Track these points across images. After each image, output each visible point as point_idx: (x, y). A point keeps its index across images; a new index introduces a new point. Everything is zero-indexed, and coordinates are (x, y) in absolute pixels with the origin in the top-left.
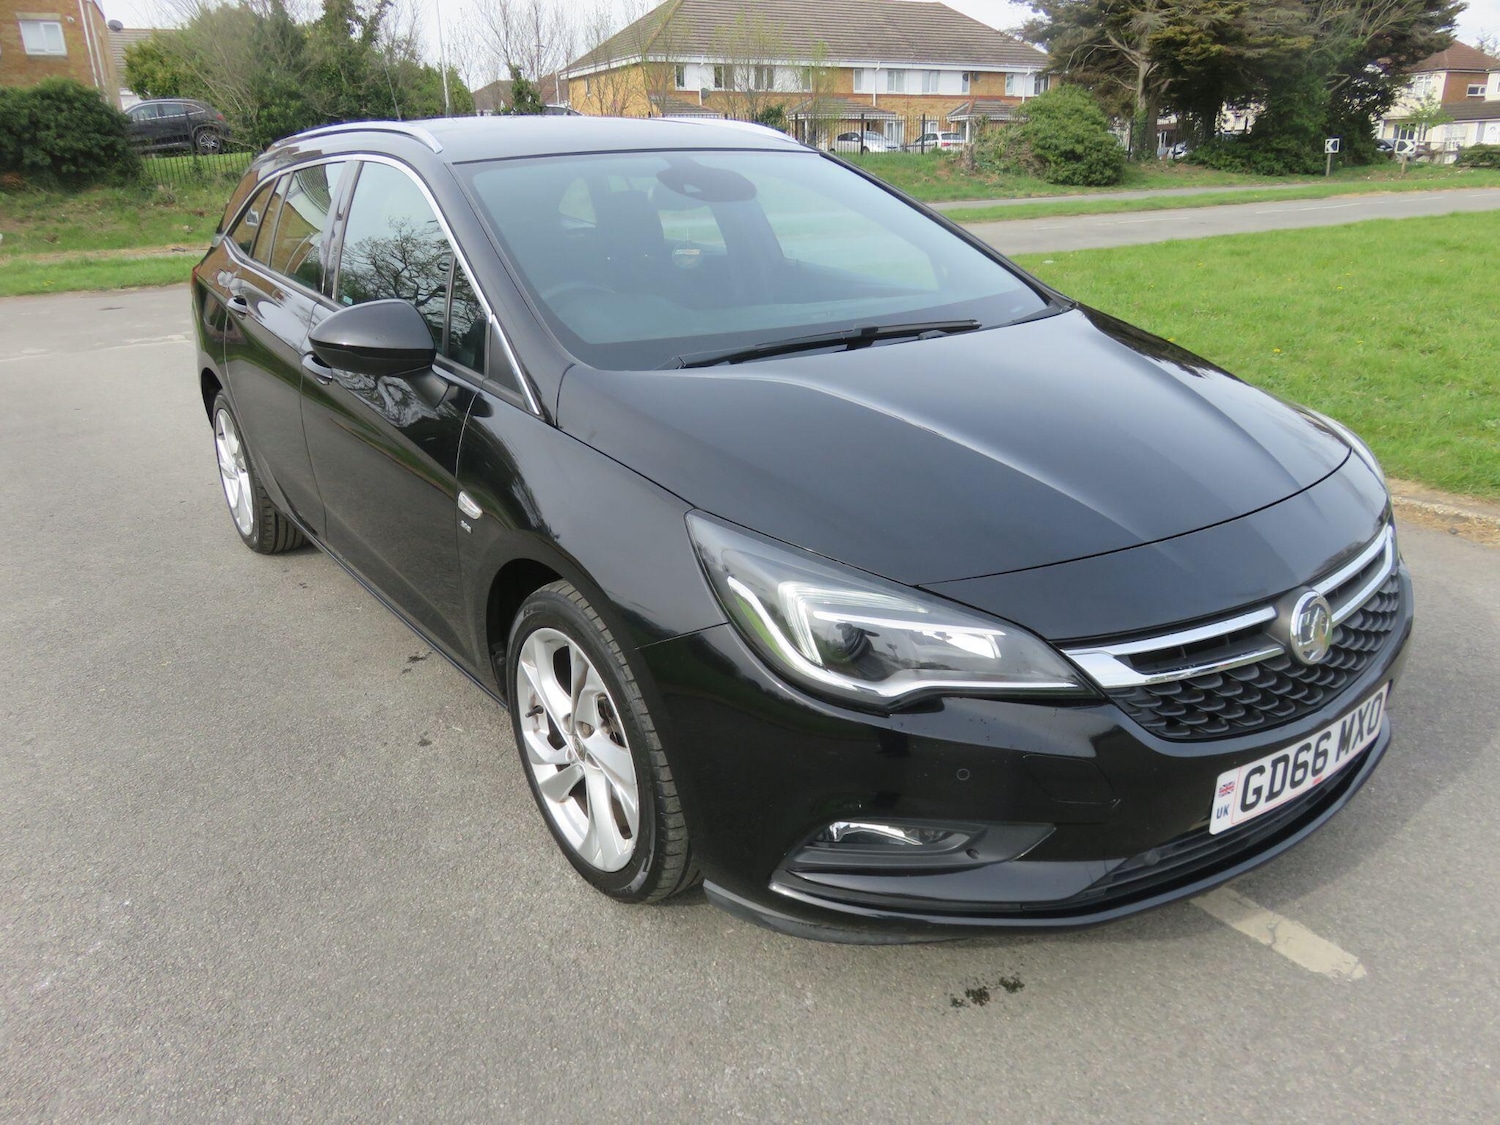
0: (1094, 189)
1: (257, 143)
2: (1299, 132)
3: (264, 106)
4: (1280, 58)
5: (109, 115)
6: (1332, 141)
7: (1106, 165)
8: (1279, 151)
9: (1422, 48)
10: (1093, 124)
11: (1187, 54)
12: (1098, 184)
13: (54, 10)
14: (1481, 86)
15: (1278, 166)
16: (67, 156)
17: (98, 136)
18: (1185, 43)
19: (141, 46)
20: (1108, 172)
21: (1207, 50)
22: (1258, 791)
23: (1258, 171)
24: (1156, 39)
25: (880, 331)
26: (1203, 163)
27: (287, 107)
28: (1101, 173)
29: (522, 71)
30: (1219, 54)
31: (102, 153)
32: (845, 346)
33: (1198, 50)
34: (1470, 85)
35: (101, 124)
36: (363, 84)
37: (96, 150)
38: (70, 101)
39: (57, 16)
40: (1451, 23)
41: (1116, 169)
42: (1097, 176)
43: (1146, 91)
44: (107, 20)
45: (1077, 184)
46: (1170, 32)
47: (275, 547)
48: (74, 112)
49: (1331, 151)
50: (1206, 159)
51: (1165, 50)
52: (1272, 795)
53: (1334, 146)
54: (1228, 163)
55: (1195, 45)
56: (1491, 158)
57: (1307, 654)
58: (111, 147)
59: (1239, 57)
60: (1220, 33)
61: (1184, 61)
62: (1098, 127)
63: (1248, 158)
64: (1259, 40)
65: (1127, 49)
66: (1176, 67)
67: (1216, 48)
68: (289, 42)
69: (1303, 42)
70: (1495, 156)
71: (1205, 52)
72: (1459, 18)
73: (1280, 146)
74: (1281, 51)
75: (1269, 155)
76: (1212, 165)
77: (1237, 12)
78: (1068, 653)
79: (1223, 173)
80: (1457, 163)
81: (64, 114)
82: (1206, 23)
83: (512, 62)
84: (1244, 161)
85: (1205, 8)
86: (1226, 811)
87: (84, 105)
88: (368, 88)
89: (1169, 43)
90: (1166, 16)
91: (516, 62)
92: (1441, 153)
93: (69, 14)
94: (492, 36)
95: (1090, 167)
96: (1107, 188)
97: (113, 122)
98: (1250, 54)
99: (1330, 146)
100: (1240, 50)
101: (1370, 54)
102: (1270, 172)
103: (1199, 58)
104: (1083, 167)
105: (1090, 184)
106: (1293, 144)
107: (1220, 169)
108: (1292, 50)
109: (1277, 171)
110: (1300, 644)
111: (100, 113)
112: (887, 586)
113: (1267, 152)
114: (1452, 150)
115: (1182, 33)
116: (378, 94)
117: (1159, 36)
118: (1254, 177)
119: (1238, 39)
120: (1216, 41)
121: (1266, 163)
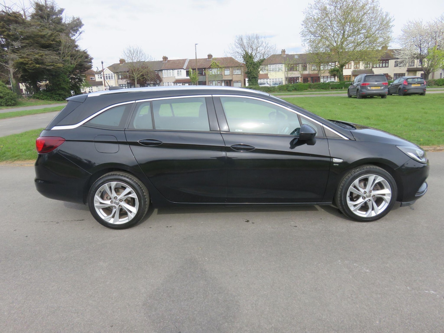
0: (10, 107)
2: (63, 89)
4: (55, 69)
6: (72, 91)
7: (12, 99)
8: (59, 94)
9: (86, 68)
10: (3, 87)
11: (29, 67)
12: (10, 106)
14: (93, 78)
15: (61, 98)
18: (27, 64)
20: (13, 102)
21: (34, 66)
23: (55, 100)
24: (17, 62)
26: (38, 98)
28: (11, 102)
33: (32, 66)
34: (91, 77)
40: (91, 62)
41: (15, 101)
42: (10, 103)
43: (14, 77)
45: (3, 106)
46: (21, 60)
49: (73, 94)
50: (39, 97)
51: (20, 66)
53: (73, 92)
54: (46, 98)
55: (30, 64)
59: (45, 68)
60: (37, 61)
61: (28, 69)
62: (5, 88)
63: (51, 96)
64: (49, 64)
65: (4, 64)
66: (25, 70)
67: (38, 66)
69: (61, 65)
71: (34, 67)
72: (93, 61)
74: (56, 67)
75: (57, 95)
76: (41, 98)
77: (42, 56)
79: (45, 101)
82: (33, 59)
84: (50, 97)
85: (31, 54)
89: (22, 63)
90: (18, 55)
95: (7, 100)
96: (13, 107)
98: (48, 68)
101: (76, 68)
102: (59, 100)
103: (33, 68)
104: (4, 100)
105: (8, 106)
106: (63, 92)
107: (44, 100)
108: (58, 67)
113: (56, 94)
115: (25, 61)
117: (18, 61)
118: (55, 102)
119: (42, 63)
120: (37, 63)
121: (57, 98)
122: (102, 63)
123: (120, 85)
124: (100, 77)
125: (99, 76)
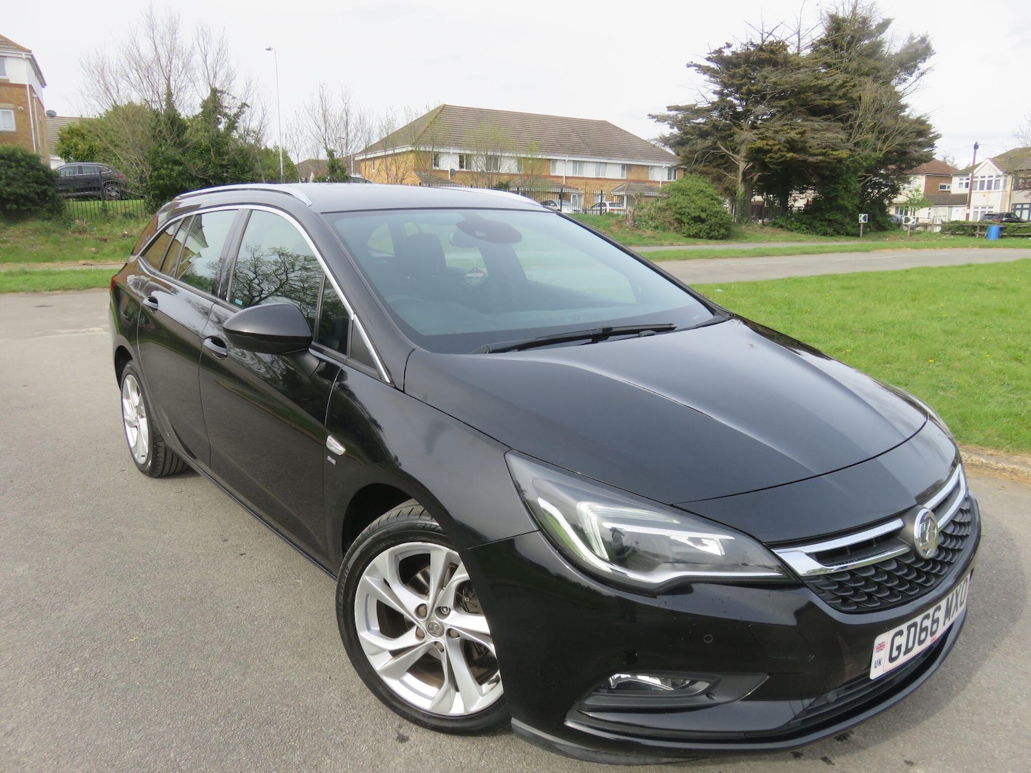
0: (713, 242)
1: (149, 193)
2: (842, 209)
3: (155, 169)
4: (829, 163)
5: (44, 172)
6: (863, 215)
7: (721, 226)
8: (830, 221)
9: (916, 160)
10: (712, 200)
11: (771, 158)
12: (716, 239)
13: (10, 102)
14: (947, 185)
15: (830, 230)
16: (12, 198)
17: (36, 185)
18: (769, 151)
19: (70, 127)
20: (722, 231)
21: (782, 156)
22: (899, 648)
23: (817, 233)
24: (752, 148)
25: (613, 330)
26: (782, 227)
27: (172, 170)
28: (718, 231)
29: (335, 153)
30: (792, 159)
31: (36, 197)
32: (590, 340)
33: (778, 155)
34: (941, 184)
35: (39, 177)
36: (226, 157)
37: (32, 195)
38: (17, 161)
39: (12, 106)
40: (932, 146)
41: (727, 229)
42: (716, 233)
43: (744, 180)
44: (46, 110)
45: (702, 238)
46: (759, 144)
47: (162, 473)
48: (20, 168)
49: (863, 221)
50: (784, 224)
51: (756, 155)
52: (908, 651)
53: (864, 218)
54: (797, 227)
55: (776, 153)
56: (963, 229)
57: (925, 551)
58: (44, 193)
59: (804, 161)
60: (792, 146)
61: (770, 162)
62: (715, 202)
63: (810, 224)
64: (816, 152)
65: (731, 154)
66: (764, 166)
67: (790, 155)
68: (176, 129)
69: (844, 154)
70: (966, 228)
71: (782, 157)
72: (937, 142)
73: (831, 218)
74: (831, 158)
75: (824, 223)
76: (787, 228)
77: (802, 133)
78: (776, 551)
79: (795, 234)
80: (942, 232)
81: (12, 170)
82: (783, 139)
83: (328, 146)
84: (808, 226)
85: (782, 130)
86: (880, 662)
87: (28, 164)
88: (229, 160)
89: (759, 150)
90: (757, 134)
91: (331, 147)
92: (931, 225)
93: (20, 105)
94: (316, 130)
95: (711, 227)
96: (721, 241)
97: (46, 177)
98: (811, 159)
99: (862, 218)
100: (805, 157)
101: (883, 163)
102: (825, 234)
103: (779, 161)
104: (707, 227)
105: (711, 238)
106: (839, 217)
107: (792, 231)
108: (837, 158)
109: (829, 233)
110: (921, 544)
111: (39, 170)
112: (652, 504)
113: (822, 221)
114: (938, 223)
115: (767, 145)
116: (235, 165)
117: (753, 146)
118: (815, 237)
119: (803, 150)
120: (789, 150)
121: (822, 228)
122: (976, 147)
123: (1016, 205)
124: (964, 185)
125: (961, 181)
